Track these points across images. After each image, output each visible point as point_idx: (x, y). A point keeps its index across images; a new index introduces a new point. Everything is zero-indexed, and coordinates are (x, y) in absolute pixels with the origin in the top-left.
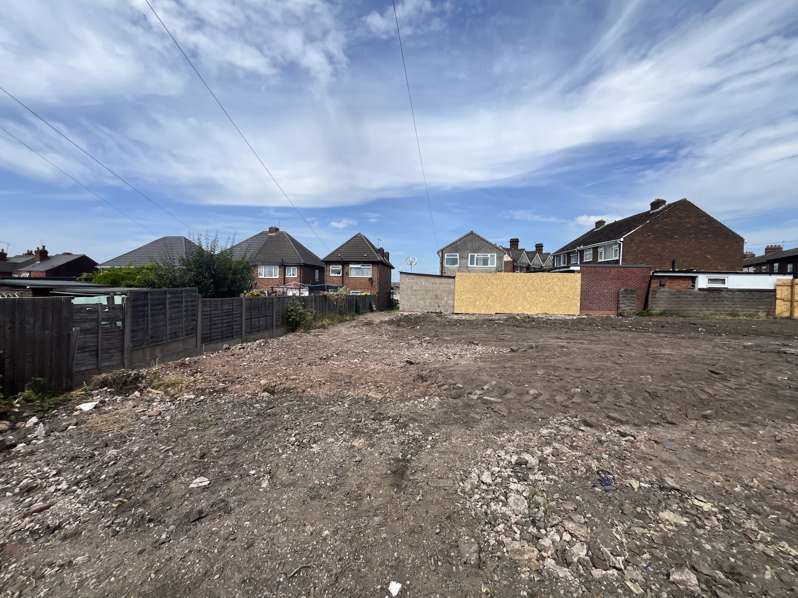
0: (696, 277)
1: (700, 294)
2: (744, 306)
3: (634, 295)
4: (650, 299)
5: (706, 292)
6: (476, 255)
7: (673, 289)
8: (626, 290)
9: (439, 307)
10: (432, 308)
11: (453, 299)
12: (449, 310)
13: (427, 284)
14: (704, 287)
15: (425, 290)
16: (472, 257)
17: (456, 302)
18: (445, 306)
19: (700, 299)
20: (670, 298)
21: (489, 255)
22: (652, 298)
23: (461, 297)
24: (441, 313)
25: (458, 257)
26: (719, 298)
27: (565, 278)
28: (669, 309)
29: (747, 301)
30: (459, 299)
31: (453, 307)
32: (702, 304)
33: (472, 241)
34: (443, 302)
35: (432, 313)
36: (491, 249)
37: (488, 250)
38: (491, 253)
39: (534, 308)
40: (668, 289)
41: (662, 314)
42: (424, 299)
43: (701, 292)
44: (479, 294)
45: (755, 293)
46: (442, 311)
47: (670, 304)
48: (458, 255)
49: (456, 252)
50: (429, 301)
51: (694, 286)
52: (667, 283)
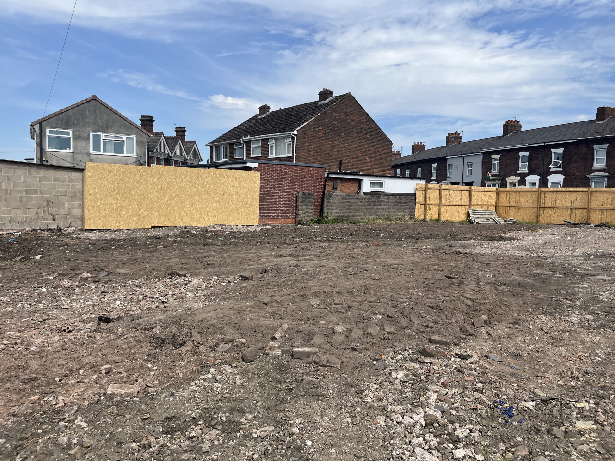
0: (362, 180)
1: (365, 199)
2: (395, 210)
3: (311, 200)
4: (325, 204)
5: (369, 196)
6: (103, 136)
7: (344, 192)
8: (304, 194)
9: (54, 220)
10: (40, 222)
11: (82, 206)
12: (73, 224)
13: (30, 181)
14: (368, 191)
15: (26, 192)
16: (97, 139)
17: (86, 211)
18: (65, 218)
19: (365, 204)
20: (342, 203)
21: (124, 138)
22: (327, 202)
23: (95, 202)
24: (60, 230)
25: (71, 135)
26: (378, 202)
27: (242, 177)
28: (341, 215)
29: (397, 206)
30: (93, 207)
31: (82, 219)
32: (367, 209)
33: (95, 112)
34: (63, 212)
35: (43, 230)
36: (127, 128)
37: (123, 130)
38: (128, 134)
39: (205, 217)
40: (340, 193)
41: (336, 221)
42: (24, 207)
43: (365, 196)
44: (126, 198)
45: (402, 197)
46: (61, 226)
47: (341, 210)
48: (71, 132)
49: (68, 128)
50: (33, 210)
51: (359, 190)
52: (339, 186)
